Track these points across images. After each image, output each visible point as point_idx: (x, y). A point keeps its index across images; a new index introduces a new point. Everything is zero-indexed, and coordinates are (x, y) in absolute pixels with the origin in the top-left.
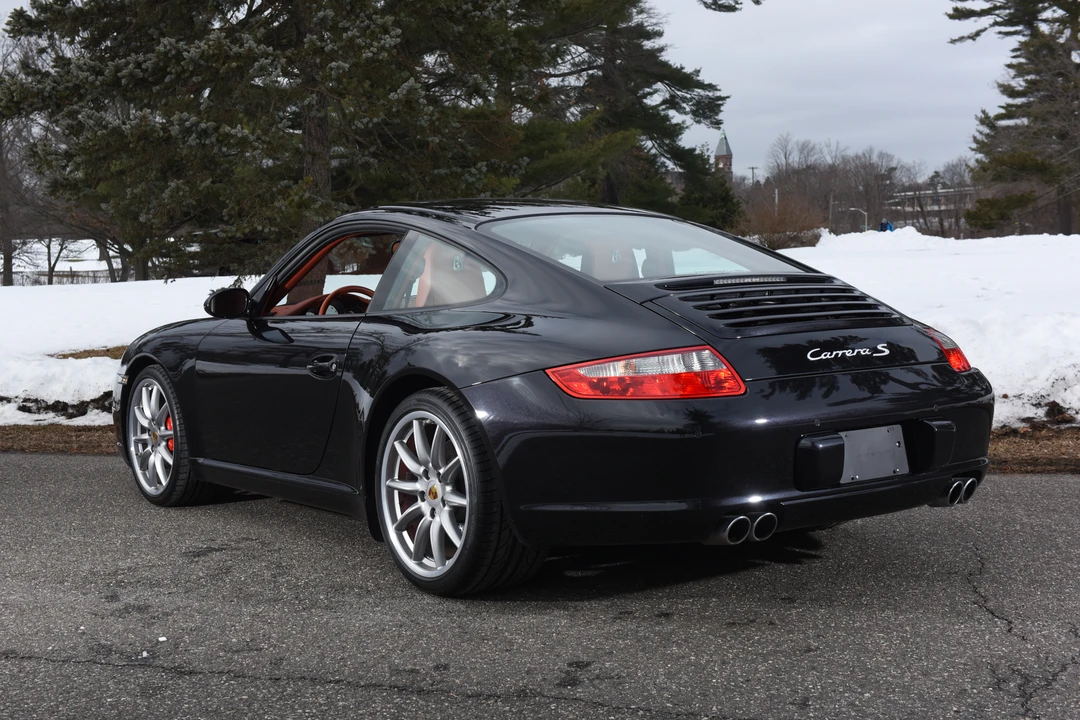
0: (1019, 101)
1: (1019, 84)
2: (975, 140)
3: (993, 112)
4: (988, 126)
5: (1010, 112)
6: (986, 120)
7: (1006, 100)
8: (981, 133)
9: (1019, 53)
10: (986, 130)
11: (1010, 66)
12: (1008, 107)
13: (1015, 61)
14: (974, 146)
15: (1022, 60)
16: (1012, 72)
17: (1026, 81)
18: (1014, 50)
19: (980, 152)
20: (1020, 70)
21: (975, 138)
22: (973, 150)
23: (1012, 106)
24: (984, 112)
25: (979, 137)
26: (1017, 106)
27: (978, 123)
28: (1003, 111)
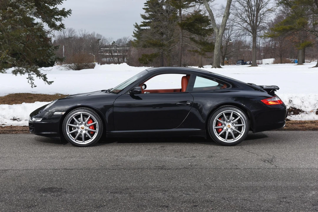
0: (147, 21)
1: (147, 15)
2: (134, 33)
3: (139, 24)
4: (138, 28)
5: (145, 24)
6: (137, 26)
7: (143, 20)
8: (136, 31)
9: (146, 5)
10: (137, 30)
11: (144, 9)
12: (144, 22)
13: (146, 7)
14: (133, 35)
15: (148, 7)
16: (145, 11)
17: (149, 14)
18: (145, 3)
19: (135, 37)
20: (147, 10)
21: (134, 32)
22: (133, 36)
23: (145, 22)
24: (136, 23)
25: (135, 32)
26: (147, 23)
27: (134, 27)
28: (143, 24)
